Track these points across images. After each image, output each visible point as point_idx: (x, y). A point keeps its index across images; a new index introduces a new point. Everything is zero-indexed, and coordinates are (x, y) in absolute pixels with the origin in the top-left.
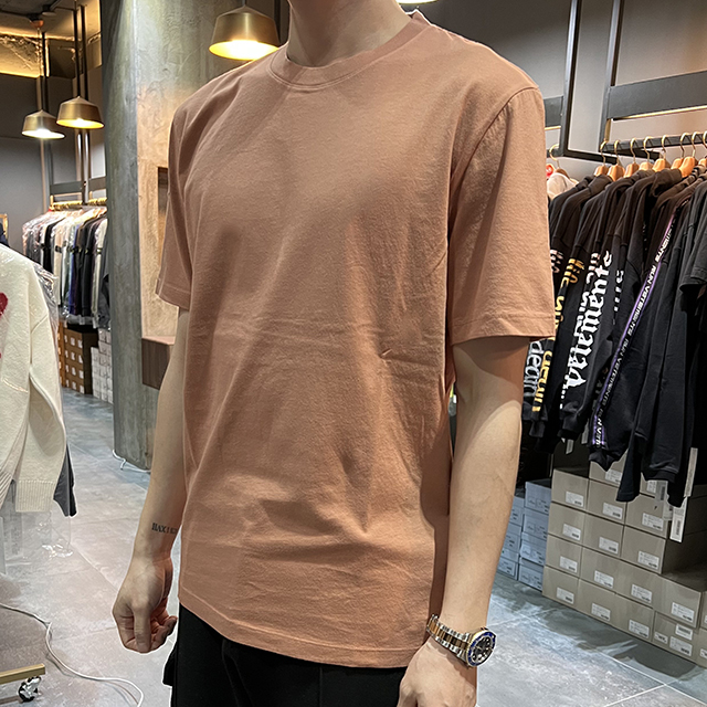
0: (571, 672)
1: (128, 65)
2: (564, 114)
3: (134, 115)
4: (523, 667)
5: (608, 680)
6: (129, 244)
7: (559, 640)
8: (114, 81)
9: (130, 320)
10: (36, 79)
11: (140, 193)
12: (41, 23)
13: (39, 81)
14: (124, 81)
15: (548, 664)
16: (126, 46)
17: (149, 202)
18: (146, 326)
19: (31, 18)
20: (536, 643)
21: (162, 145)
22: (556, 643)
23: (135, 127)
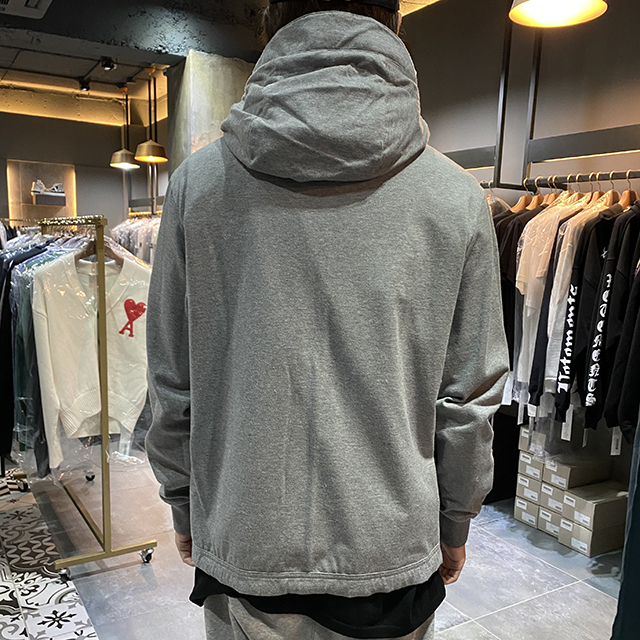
0: (509, 570)
1: (186, 122)
2: (496, 158)
4: (472, 565)
5: (537, 577)
7: (500, 545)
10: (120, 128)
12: (126, 89)
13: (123, 130)
14: (182, 132)
15: (491, 563)
16: (184, 109)
19: (120, 86)
20: (482, 547)
22: (497, 546)
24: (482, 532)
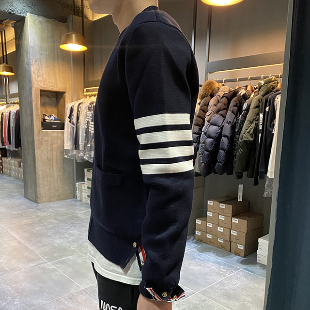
0: (209, 267)
1: (27, 52)
3: (30, 70)
5: (222, 269)
6: (29, 118)
7: (203, 256)
8: (21, 58)
9: (30, 146)
11: (33, 99)
14: (25, 57)
15: (200, 265)
16: (25, 45)
17: (37, 102)
18: (37, 148)
20: (195, 258)
21: (41, 81)
23: (30, 75)
24: (194, 251)
